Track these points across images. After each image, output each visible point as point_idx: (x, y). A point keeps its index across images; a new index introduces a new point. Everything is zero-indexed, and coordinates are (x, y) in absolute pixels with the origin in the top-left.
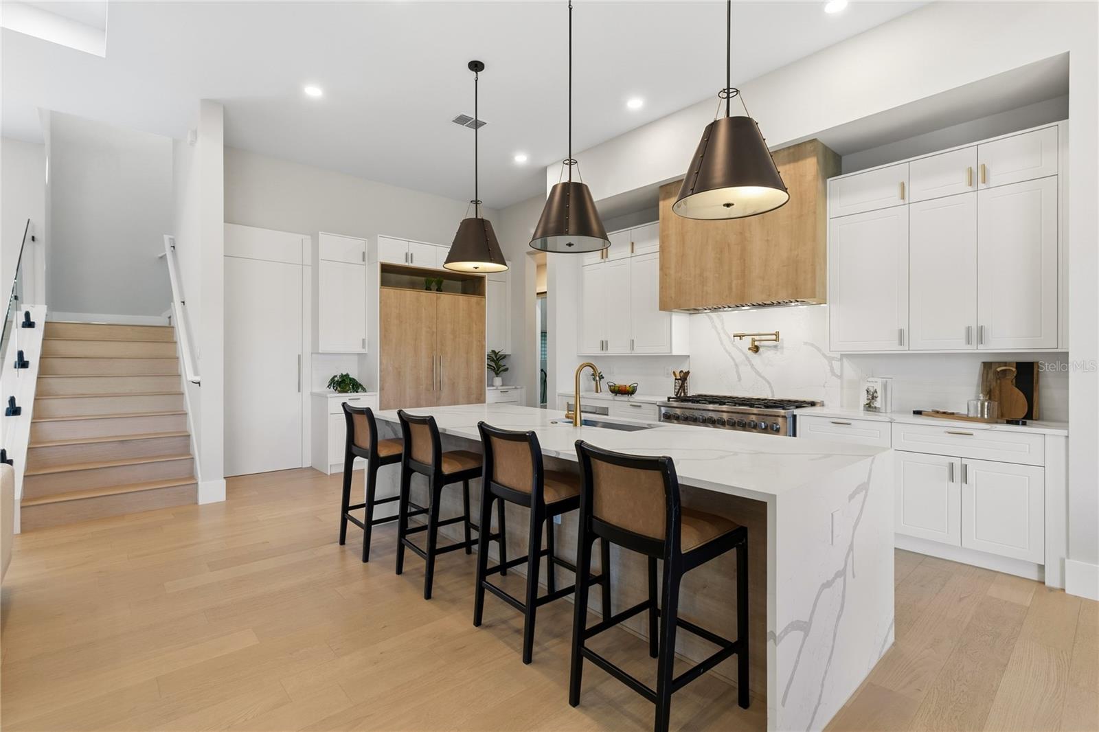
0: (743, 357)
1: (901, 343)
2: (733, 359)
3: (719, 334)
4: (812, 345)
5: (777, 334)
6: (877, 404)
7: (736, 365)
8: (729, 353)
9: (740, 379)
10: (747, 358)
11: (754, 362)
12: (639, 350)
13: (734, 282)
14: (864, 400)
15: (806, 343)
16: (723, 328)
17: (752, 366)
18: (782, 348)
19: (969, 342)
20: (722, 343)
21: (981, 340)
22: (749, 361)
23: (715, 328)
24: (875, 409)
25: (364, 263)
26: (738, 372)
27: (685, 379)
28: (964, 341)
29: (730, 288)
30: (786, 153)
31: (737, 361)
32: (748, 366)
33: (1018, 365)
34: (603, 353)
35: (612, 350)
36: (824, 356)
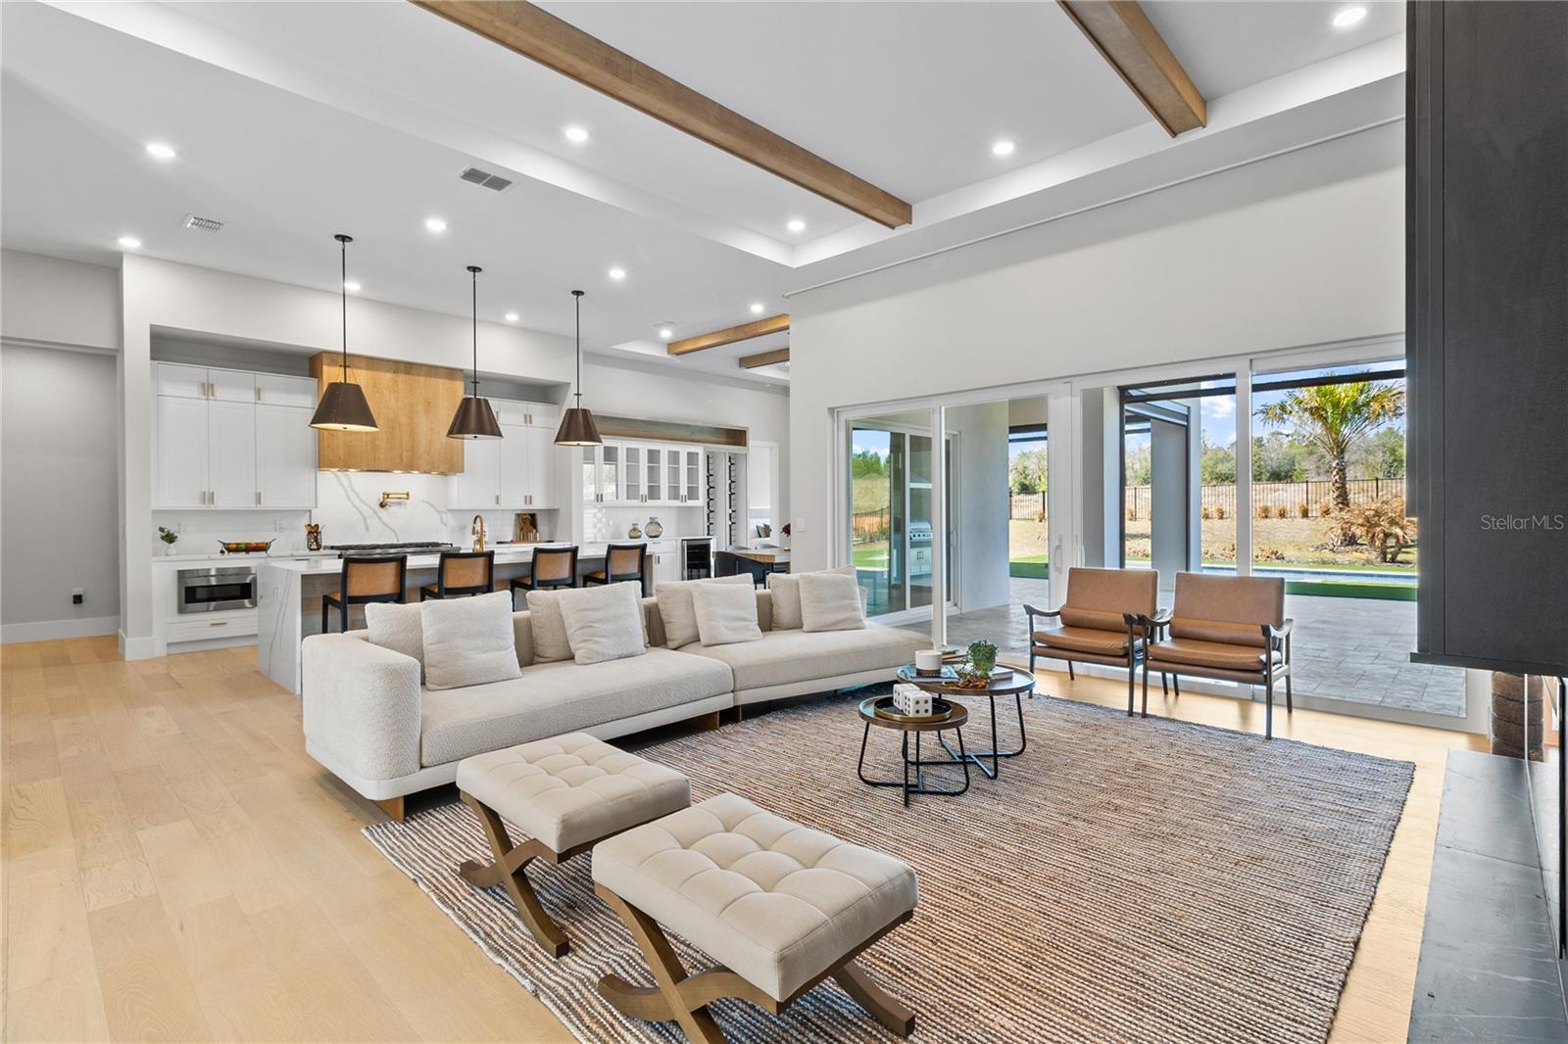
0: (371, 512)
1: (497, 502)
2: (361, 514)
3: (346, 490)
4: (428, 503)
5: (408, 495)
7: (364, 518)
9: (368, 530)
10: (376, 513)
11: (380, 514)
12: (267, 504)
13: (405, 454)
15: (424, 501)
16: (350, 486)
17: (379, 518)
18: (406, 504)
19: (525, 503)
20: (349, 499)
21: (530, 503)
22: (378, 516)
23: (342, 485)
26: (366, 524)
27: (318, 532)
28: (523, 503)
30: (444, 371)
31: (365, 514)
32: (377, 519)
33: (530, 515)
34: (204, 507)
35: (220, 504)
36: (436, 510)
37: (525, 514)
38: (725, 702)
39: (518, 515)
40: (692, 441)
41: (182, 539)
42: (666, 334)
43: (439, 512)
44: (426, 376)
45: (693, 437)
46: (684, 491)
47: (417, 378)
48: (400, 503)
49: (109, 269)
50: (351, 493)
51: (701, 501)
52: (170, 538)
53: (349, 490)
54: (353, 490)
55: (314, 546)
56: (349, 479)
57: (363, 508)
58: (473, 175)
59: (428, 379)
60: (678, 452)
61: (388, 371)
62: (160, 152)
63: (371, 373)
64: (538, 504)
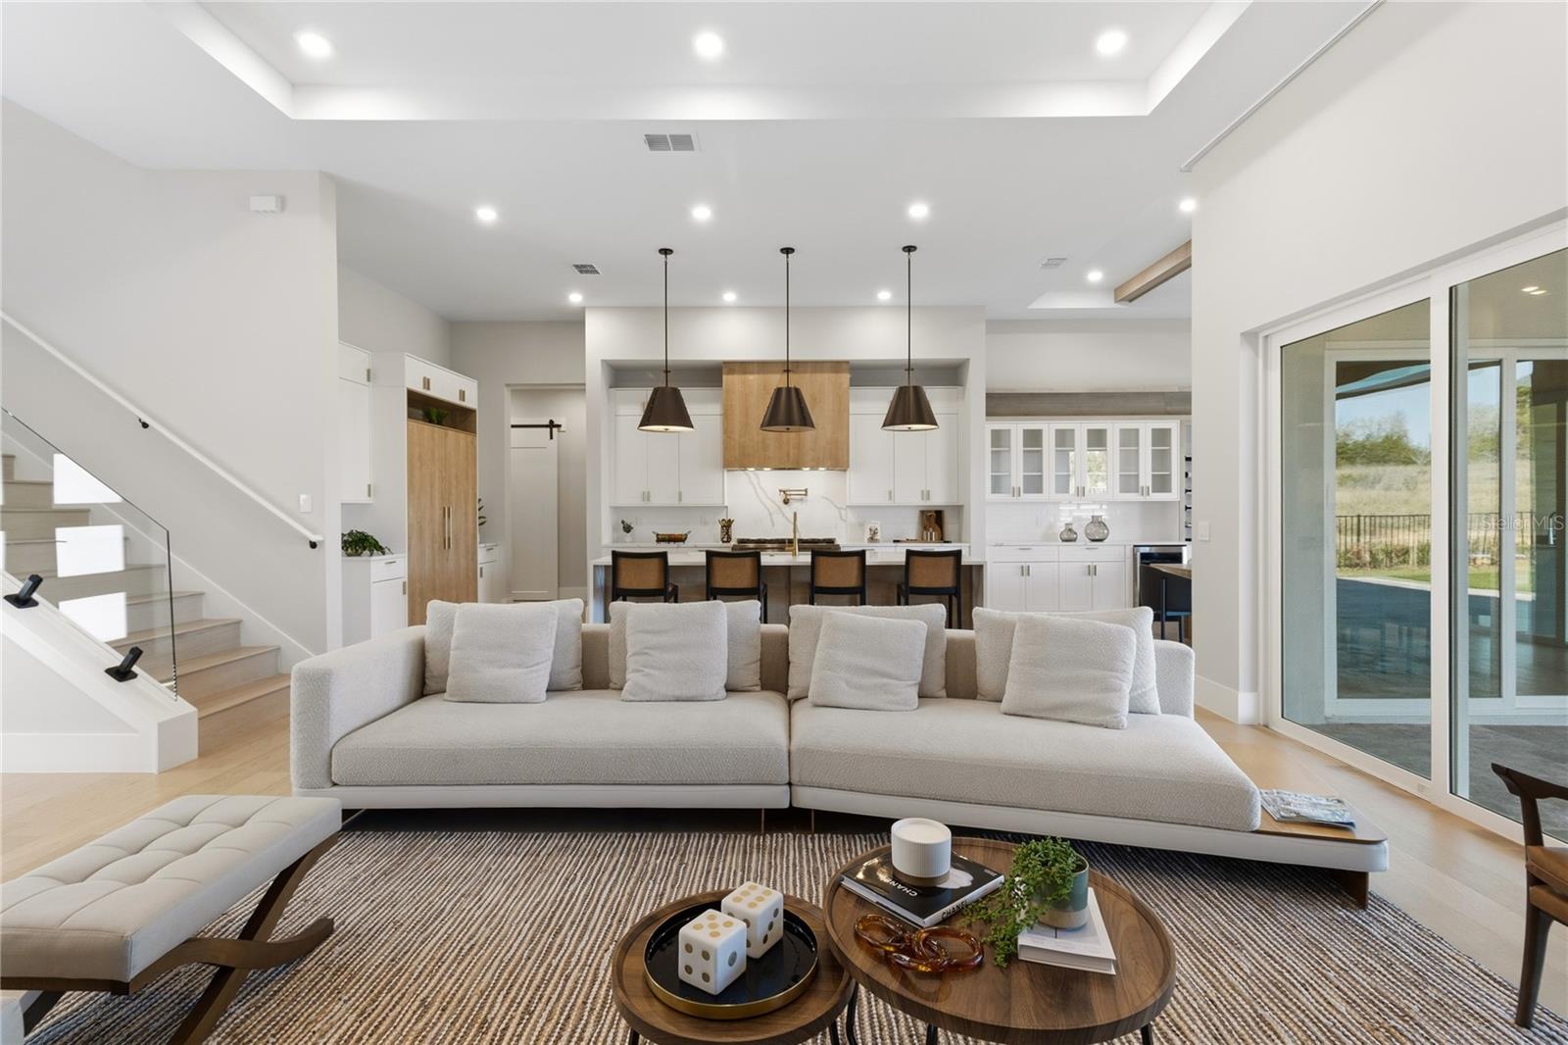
0: (776, 508)
1: (890, 498)
2: (768, 510)
3: (754, 488)
4: (827, 499)
5: (806, 490)
6: (878, 537)
7: (770, 514)
8: (765, 506)
9: (773, 525)
10: (779, 508)
11: (785, 511)
12: (687, 501)
14: (868, 535)
15: (824, 497)
16: (758, 483)
17: (783, 514)
18: (806, 501)
19: (923, 499)
20: (758, 496)
21: (928, 498)
22: (781, 511)
23: (752, 483)
24: (877, 541)
25: (367, 383)
26: (771, 519)
27: (729, 526)
28: (920, 498)
29: (788, 456)
31: (771, 510)
32: (781, 515)
33: (936, 512)
34: (643, 504)
35: (655, 501)
36: (836, 506)
37: (930, 511)
38: (775, 798)
39: (922, 512)
40: (1165, 414)
41: (636, 529)
42: (1095, 276)
43: (838, 508)
44: (812, 372)
45: (1169, 408)
46: (1146, 479)
47: (802, 375)
48: (801, 500)
49: (575, 323)
50: (759, 490)
51: (1175, 494)
52: (628, 529)
53: (757, 487)
54: (761, 488)
55: (725, 539)
56: (758, 478)
57: (768, 503)
58: (654, 142)
59: (813, 375)
60: (1137, 430)
61: (777, 373)
62: (487, 215)
63: (761, 376)
64: (938, 500)
